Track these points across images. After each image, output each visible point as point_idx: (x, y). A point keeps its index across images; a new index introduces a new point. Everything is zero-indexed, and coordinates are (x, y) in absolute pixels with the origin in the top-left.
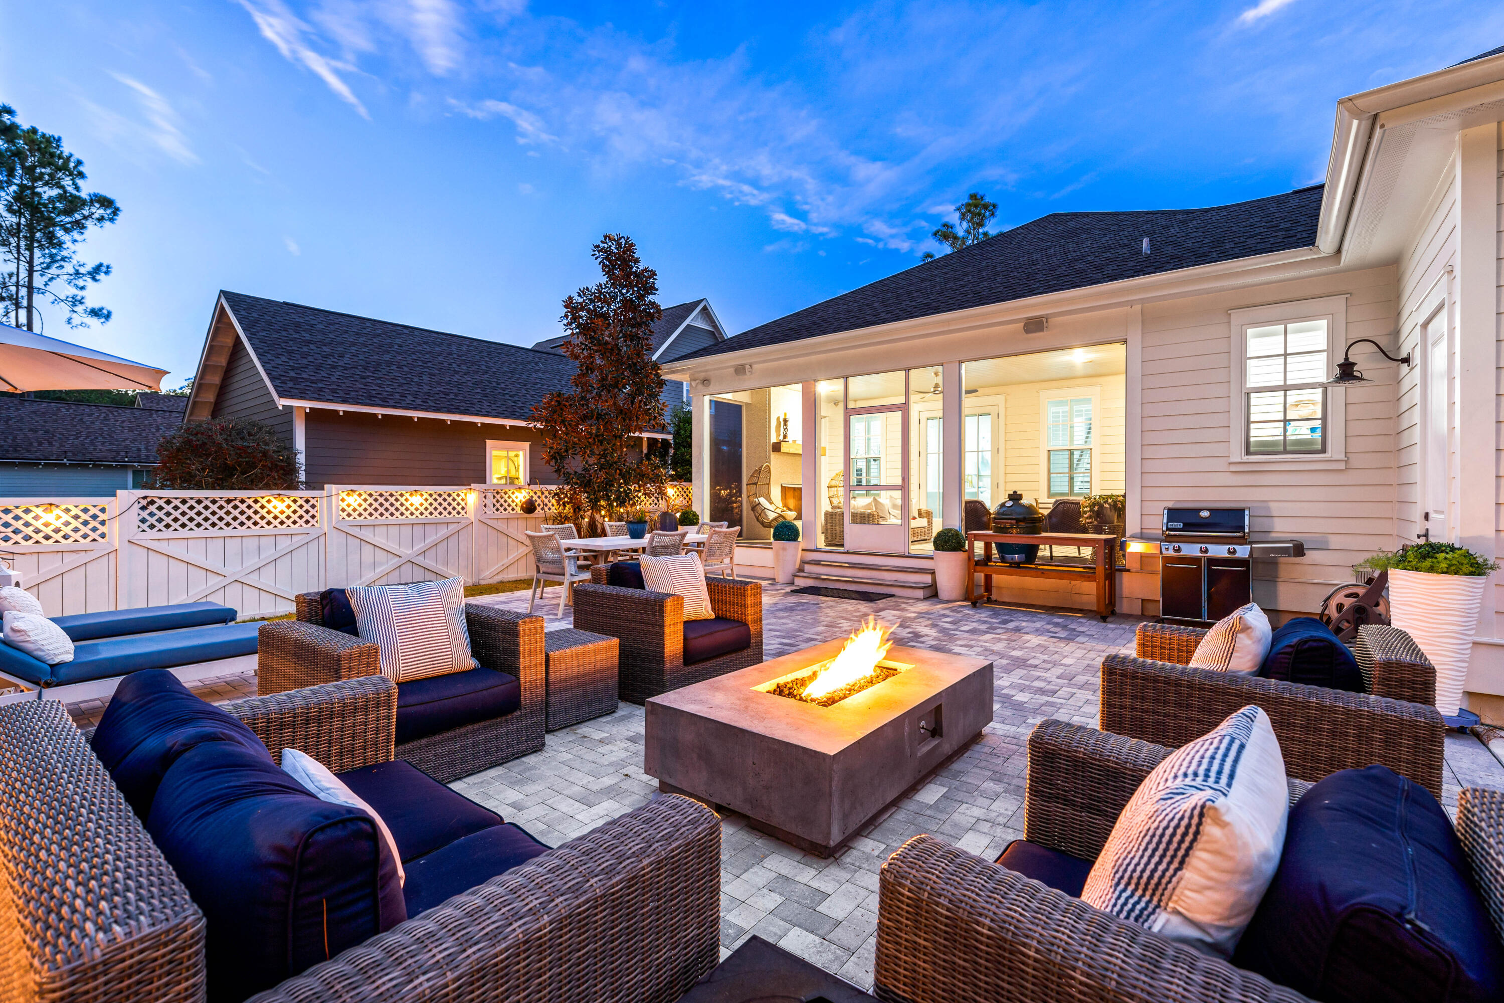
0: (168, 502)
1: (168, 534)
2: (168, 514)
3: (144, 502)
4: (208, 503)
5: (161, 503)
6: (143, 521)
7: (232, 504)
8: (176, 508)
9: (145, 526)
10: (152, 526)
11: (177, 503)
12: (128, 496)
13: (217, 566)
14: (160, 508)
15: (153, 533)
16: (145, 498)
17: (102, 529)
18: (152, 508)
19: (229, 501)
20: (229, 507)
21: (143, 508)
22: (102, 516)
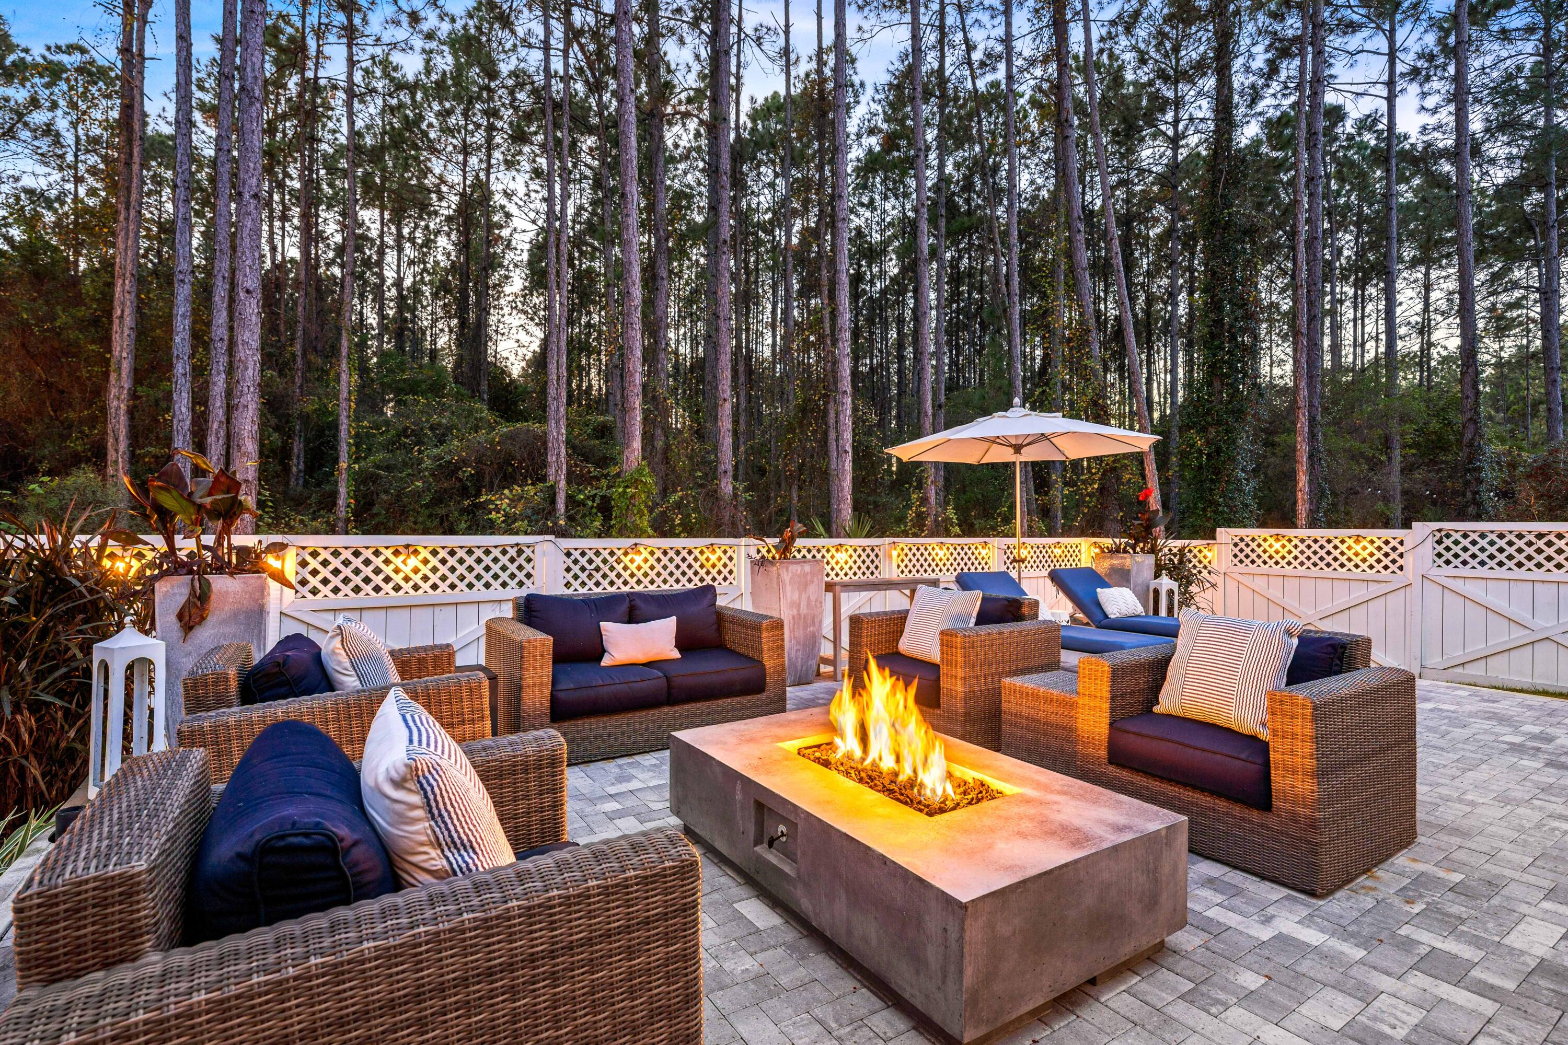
0: (1465, 536)
1: (1465, 571)
2: (1465, 549)
3: (1438, 535)
4: (1512, 537)
5: (1457, 536)
6: (1439, 555)
7: (1545, 540)
8: (1474, 543)
9: (1440, 561)
10: (1448, 562)
11: (1475, 536)
12: (1422, 529)
13: (1524, 615)
14: (1456, 543)
15: (1449, 570)
16: (1440, 530)
17: (1400, 562)
18: (1448, 542)
19: (1540, 536)
20: (1541, 544)
21: (1439, 542)
22: (1401, 549)
